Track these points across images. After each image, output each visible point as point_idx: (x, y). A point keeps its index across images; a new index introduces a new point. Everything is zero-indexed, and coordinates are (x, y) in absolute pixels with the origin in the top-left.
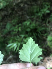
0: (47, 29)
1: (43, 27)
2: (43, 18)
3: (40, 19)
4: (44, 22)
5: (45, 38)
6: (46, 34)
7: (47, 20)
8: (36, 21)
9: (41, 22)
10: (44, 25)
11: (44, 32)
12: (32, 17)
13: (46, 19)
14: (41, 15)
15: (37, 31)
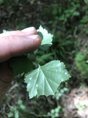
0: (75, 43)
1: (67, 40)
2: (68, 25)
3: (64, 26)
4: (70, 31)
5: (71, 58)
7: (74, 29)
8: (57, 30)
9: (65, 32)
10: (70, 36)
11: (69, 49)
12: (50, 22)
13: (73, 27)
14: (66, 20)
15: (59, 45)
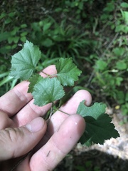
3: (78, 17)
4: (87, 26)
6: (91, 57)
10: (87, 33)
12: (57, 10)
13: (92, 19)
15: (70, 47)
